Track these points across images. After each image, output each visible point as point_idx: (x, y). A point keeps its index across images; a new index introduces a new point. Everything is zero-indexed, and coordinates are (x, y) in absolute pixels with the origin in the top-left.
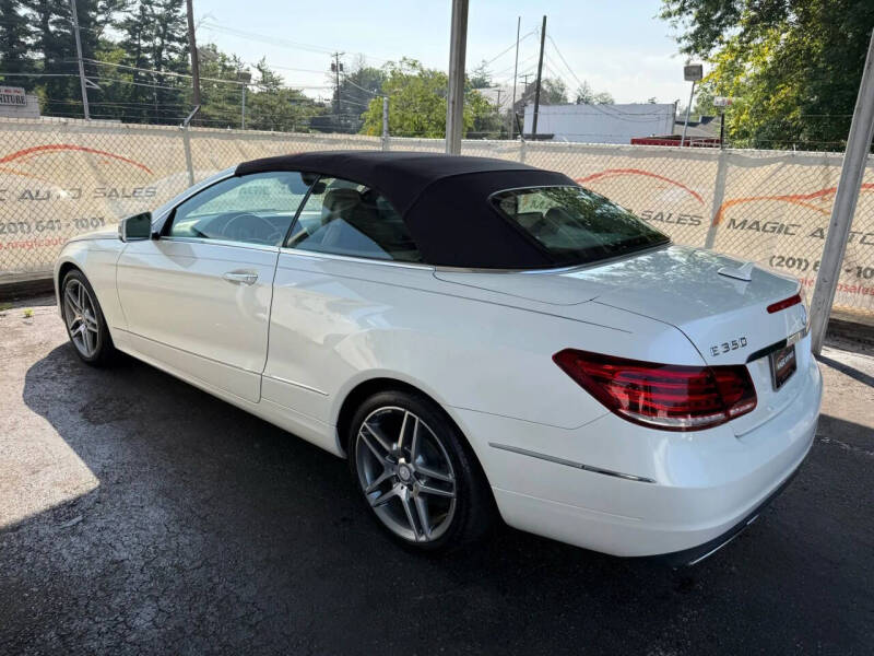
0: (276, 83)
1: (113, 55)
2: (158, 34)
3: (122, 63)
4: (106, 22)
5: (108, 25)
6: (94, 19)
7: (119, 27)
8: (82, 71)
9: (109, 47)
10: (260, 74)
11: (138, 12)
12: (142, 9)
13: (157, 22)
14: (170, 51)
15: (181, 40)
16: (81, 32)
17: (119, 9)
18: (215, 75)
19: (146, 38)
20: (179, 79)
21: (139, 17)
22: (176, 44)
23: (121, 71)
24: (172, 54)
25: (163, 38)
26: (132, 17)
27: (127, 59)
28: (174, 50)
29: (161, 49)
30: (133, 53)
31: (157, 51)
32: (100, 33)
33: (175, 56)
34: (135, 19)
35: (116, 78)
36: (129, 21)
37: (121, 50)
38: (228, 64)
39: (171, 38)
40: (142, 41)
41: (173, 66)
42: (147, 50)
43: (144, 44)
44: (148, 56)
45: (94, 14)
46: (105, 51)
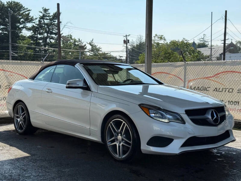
0: (98, 50)
1: (25, 42)
2: (46, 32)
3: (29, 45)
4: (23, 28)
5: (24, 29)
6: (18, 27)
7: (29, 29)
8: (10, 48)
9: (24, 38)
10: (90, 47)
11: (38, 23)
12: (39, 21)
13: (46, 27)
14: (51, 39)
15: (55, 34)
16: (12, 32)
17: (29, 22)
18: (70, 48)
19: (40, 34)
20: (54, 51)
21: (38, 25)
22: (54, 36)
23: (28, 48)
24: (51, 40)
25: (48, 33)
26: (35, 25)
27: (31, 43)
28: (52, 38)
29: (47, 38)
30: (34, 40)
31: (45, 39)
32: (21, 32)
33: (53, 41)
34: (36, 26)
35: (25, 51)
36: (33, 26)
37: (29, 39)
38: (77, 43)
39: (52, 33)
40: (38, 35)
41: (51, 45)
42: (41, 39)
43: (39, 36)
44: (41, 41)
45: (19, 24)
46: (22, 40)
